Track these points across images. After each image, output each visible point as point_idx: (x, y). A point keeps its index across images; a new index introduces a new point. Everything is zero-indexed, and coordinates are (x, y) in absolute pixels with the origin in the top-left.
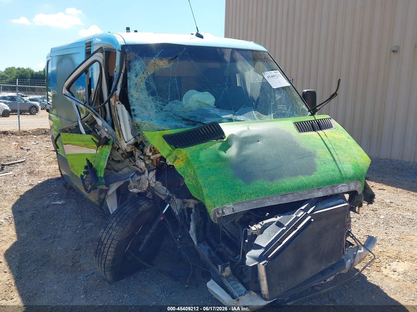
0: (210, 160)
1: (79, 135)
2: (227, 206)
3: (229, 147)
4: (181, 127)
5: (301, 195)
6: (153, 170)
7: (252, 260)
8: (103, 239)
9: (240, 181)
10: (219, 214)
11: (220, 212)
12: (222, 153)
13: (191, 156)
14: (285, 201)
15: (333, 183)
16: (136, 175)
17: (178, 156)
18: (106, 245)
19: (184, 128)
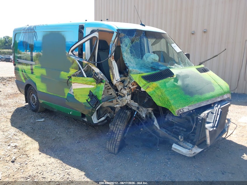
0: (171, 87)
1: (83, 78)
2: (185, 107)
3: (178, 80)
4: (150, 72)
5: (213, 101)
6: (129, 95)
7: (210, 128)
8: (114, 131)
9: (188, 96)
10: (181, 111)
11: (182, 111)
12: (176, 83)
13: (160, 85)
14: (208, 103)
15: (222, 95)
16: (120, 97)
17: (150, 86)
18: (116, 134)
19: (151, 72)
